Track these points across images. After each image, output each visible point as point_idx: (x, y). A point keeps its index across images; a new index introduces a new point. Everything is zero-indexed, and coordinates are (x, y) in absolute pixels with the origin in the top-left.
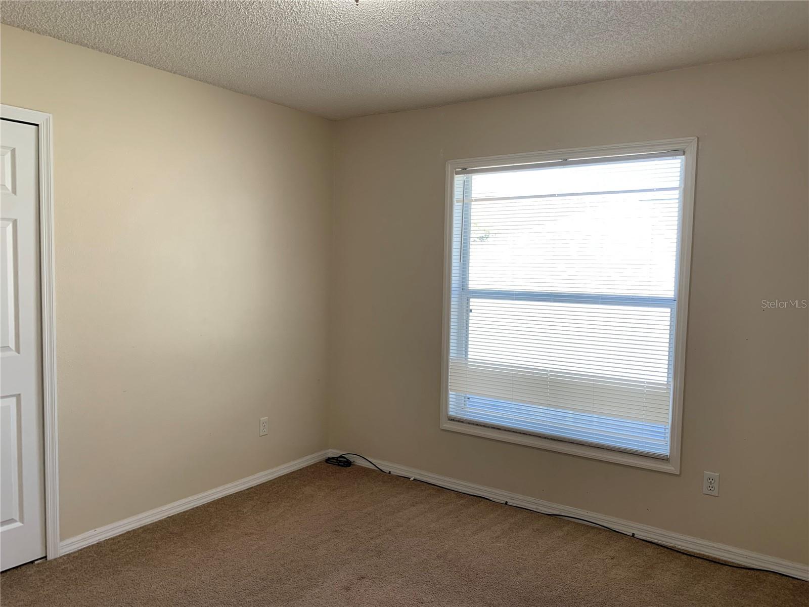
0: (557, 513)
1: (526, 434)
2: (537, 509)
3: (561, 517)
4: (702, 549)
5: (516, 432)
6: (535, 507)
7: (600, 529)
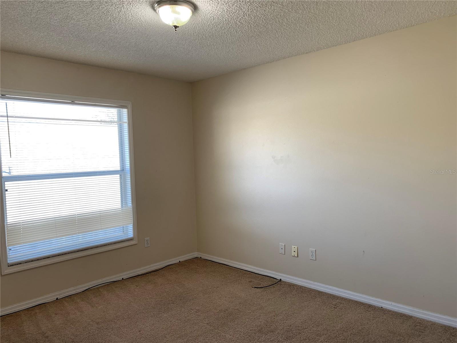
0: (87, 288)
1: (66, 254)
2: (76, 292)
3: (90, 289)
4: (147, 270)
5: (60, 255)
6: (74, 292)
7: (108, 285)
